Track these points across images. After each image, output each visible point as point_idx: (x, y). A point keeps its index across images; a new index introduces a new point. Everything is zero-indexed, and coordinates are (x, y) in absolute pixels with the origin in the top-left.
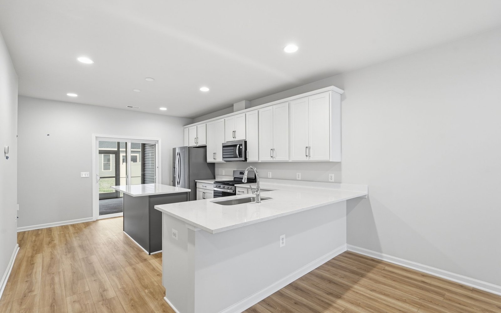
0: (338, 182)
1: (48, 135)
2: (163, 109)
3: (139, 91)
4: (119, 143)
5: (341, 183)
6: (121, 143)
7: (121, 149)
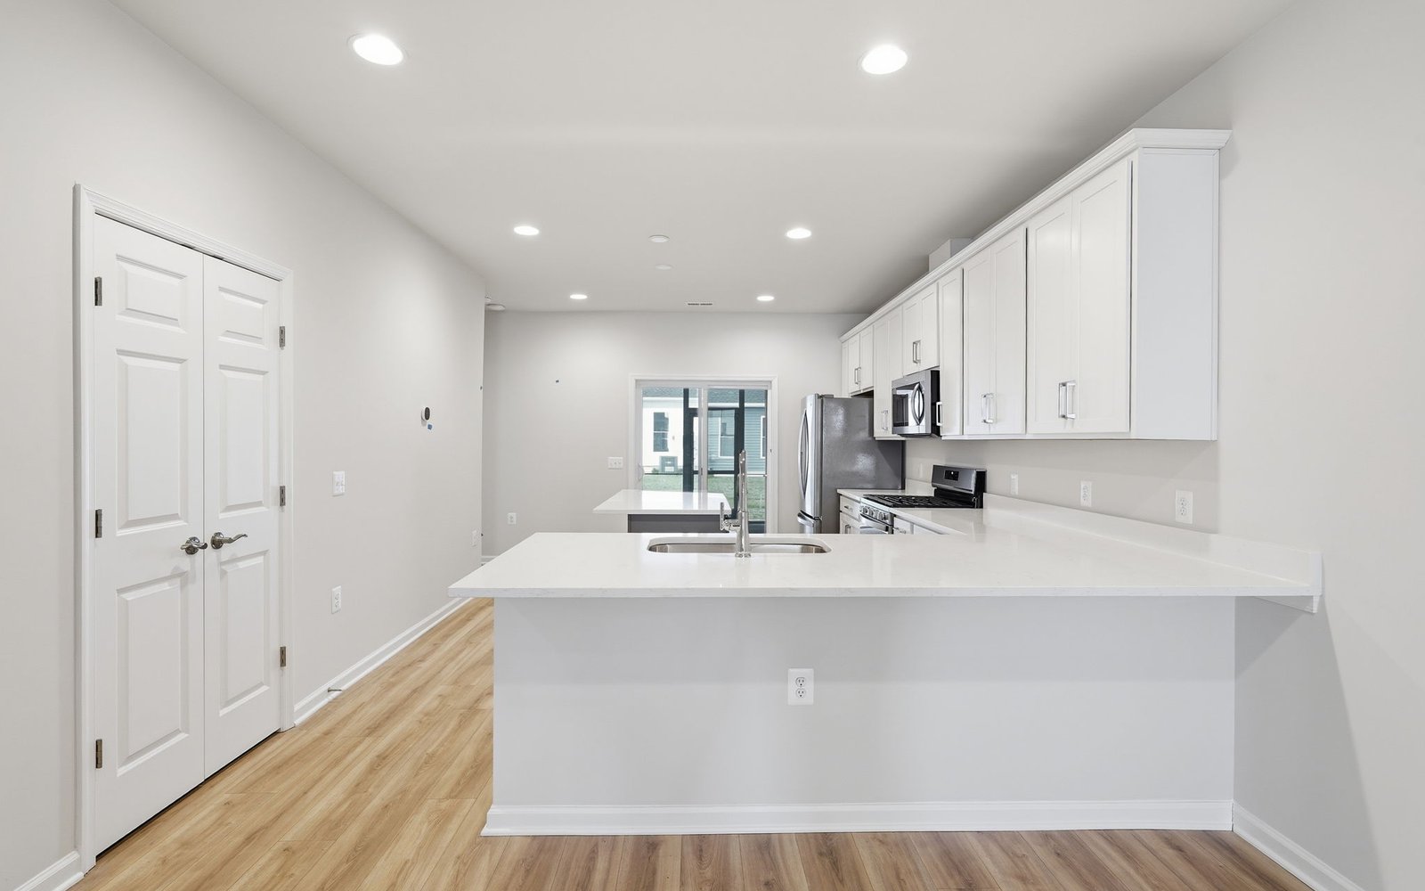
0: (1206, 527)
1: (557, 381)
2: (765, 298)
3: (669, 268)
4: (742, 393)
5: (1215, 532)
6: (750, 391)
7: (746, 405)
